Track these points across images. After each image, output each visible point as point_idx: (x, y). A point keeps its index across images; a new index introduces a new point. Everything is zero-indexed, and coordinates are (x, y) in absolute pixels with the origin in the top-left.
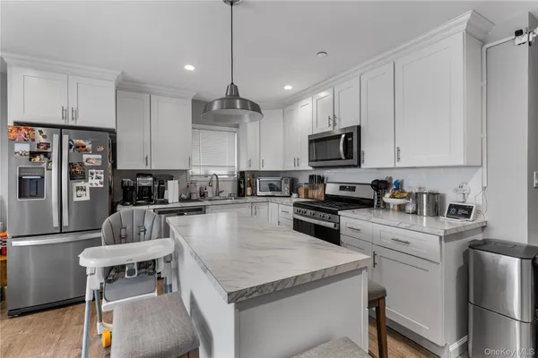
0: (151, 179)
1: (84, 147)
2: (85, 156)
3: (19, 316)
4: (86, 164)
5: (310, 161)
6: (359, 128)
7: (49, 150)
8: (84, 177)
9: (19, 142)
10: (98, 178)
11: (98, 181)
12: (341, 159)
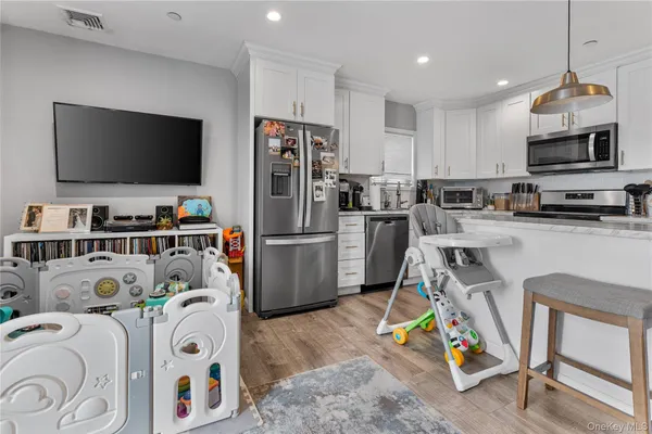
0: (347, 184)
1: (321, 144)
2: (323, 154)
3: (269, 318)
4: (323, 162)
5: (529, 165)
6: (616, 125)
7: (296, 146)
8: (321, 177)
9: (272, 137)
10: (332, 178)
11: (331, 181)
12: (588, 161)
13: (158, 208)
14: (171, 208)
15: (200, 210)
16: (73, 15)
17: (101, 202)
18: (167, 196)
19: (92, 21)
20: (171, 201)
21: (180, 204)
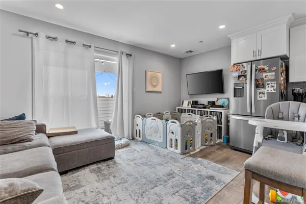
1: (264, 69)
2: (264, 74)
4: (265, 79)
7: (246, 74)
8: (263, 86)
9: (234, 72)
11: (272, 88)
13: (208, 102)
14: (214, 102)
15: (224, 103)
16: (187, 52)
17: (195, 100)
18: (213, 98)
19: (190, 51)
20: (215, 100)
21: (217, 101)
